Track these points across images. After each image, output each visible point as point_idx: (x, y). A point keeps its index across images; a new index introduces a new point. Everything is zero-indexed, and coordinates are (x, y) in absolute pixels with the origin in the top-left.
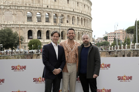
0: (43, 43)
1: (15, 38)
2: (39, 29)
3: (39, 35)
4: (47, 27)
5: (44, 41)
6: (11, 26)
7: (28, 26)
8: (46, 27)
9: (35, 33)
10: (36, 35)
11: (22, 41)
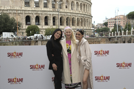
0: (41, 29)
1: (12, 23)
2: (37, 15)
4: (45, 13)
5: (42, 27)
6: (8, 11)
7: (26, 12)
8: (44, 13)
9: (33, 19)
10: (34, 21)
11: (20, 27)
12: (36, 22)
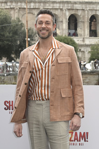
0: (82, 46)
1: (15, 33)
2: (73, 12)
3: (72, 26)
4: (92, 7)
5: (83, 41)
6: (9, 4)
7: (47, 5)
8: (89, 7)
9: (62, 22)
10: (65, 25)
11: (32, 40)
12: (69, 28)
